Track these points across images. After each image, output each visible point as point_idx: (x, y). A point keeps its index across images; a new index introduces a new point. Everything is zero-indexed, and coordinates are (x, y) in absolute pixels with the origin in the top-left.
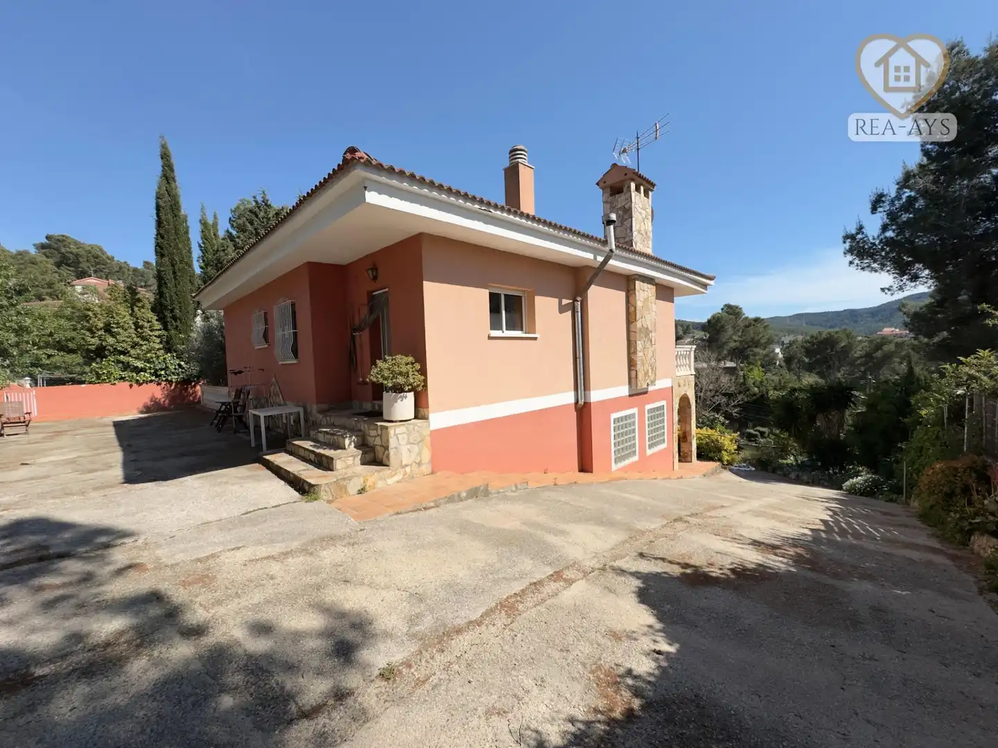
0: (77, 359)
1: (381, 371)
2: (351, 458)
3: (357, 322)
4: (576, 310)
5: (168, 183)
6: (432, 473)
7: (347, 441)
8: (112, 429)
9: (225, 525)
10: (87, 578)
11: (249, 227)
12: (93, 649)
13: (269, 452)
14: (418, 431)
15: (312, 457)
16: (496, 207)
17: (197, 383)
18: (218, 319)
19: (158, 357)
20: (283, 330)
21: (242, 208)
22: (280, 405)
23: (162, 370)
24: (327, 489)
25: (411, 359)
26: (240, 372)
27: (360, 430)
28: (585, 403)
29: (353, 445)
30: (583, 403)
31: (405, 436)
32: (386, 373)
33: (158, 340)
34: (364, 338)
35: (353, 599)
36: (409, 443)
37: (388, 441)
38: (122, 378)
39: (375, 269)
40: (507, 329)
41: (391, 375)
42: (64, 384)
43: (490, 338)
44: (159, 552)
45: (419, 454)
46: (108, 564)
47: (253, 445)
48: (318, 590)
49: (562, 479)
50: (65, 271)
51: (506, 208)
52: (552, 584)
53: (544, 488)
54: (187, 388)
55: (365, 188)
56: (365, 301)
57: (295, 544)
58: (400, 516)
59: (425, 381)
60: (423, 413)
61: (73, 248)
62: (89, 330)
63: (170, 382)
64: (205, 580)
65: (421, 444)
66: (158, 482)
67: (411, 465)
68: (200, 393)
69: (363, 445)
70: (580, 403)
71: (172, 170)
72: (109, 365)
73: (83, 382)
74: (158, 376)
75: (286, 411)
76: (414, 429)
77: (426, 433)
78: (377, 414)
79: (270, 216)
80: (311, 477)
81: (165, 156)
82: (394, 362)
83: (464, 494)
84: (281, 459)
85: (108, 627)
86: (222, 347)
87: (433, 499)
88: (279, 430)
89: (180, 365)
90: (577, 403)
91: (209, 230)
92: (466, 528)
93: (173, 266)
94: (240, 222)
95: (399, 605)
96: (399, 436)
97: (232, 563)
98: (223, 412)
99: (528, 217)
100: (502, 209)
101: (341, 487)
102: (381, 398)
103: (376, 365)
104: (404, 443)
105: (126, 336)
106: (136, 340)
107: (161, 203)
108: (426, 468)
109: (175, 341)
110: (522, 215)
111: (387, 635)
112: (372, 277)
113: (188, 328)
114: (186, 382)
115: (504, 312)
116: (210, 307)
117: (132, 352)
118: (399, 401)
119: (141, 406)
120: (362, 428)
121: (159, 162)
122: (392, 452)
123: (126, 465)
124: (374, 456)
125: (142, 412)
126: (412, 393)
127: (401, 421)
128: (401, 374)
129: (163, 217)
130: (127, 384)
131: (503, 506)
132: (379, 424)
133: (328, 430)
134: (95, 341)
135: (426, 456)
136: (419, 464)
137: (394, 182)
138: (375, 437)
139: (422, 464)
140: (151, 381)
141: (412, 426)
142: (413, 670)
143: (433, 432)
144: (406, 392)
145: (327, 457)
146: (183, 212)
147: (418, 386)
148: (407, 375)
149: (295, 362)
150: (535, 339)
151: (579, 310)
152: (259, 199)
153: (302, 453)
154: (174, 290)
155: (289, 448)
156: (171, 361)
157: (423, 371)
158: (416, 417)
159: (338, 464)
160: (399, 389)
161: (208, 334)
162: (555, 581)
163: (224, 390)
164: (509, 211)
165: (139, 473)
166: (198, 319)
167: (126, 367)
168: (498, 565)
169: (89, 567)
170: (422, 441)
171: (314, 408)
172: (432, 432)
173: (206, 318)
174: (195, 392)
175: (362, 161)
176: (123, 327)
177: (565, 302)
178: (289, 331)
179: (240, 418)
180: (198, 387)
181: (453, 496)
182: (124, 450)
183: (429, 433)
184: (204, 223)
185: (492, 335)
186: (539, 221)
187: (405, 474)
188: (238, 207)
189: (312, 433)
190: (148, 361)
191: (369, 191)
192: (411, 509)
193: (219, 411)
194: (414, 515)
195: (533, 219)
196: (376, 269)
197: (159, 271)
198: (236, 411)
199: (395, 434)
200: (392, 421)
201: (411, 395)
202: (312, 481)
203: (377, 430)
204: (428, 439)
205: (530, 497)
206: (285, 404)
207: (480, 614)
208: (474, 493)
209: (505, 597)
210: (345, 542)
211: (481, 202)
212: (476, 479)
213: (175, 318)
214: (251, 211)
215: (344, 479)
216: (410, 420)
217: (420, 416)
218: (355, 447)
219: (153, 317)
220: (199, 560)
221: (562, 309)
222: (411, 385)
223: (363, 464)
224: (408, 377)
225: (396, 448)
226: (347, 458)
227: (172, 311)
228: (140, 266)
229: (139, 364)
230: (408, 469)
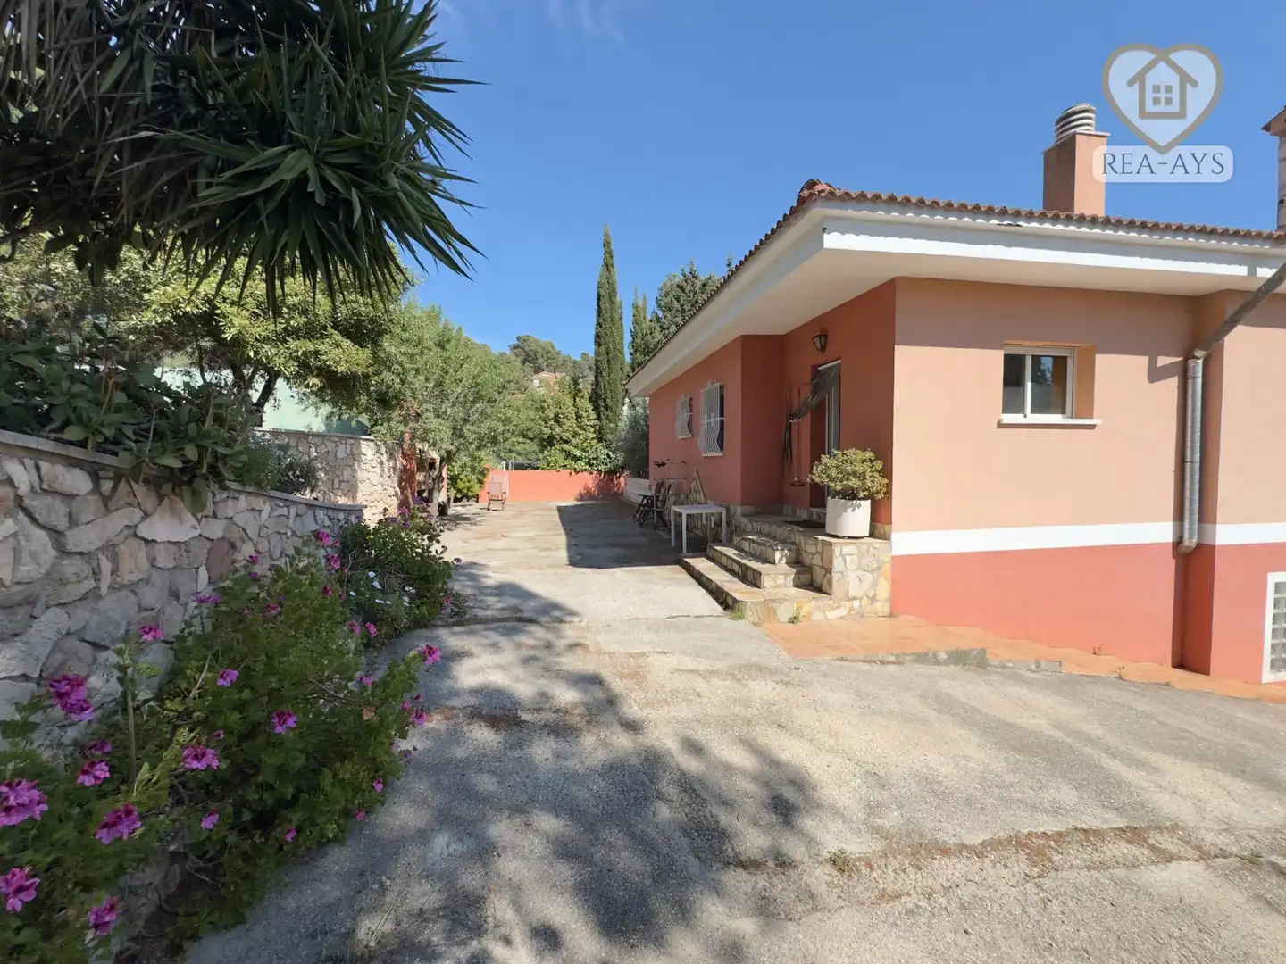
0: (533, 446)
1: (827, 469)
2: (783, 577)
3: (796, 406)
4: (1190, 374)
5: (608, 270)
6: (891, 615)
7: (778, 555)
8: (557, 513)
9: (653, 625)
10: (549, 646)
11: (676, 305)
12: (557, 711)
13: (690, 554)
14: (874, 556)
15: (736, 567)
16: (1030, 216)
17: (621, 475)
18: (644, 408)
19: (592, 446)
20: (709, 418)
21: (669, 284)
22: (700, 504)
23: (594, 459)
24: (754, 609)
25: (869, 455)
26: (663, 464)
27: (793, 543)
28: (1199, 545)
29: (784, 560)
30: (1194, 546)
31: (855, 558)
32: (834, 473)
33: (592, 430)
34: (803, 426)
35: (791, 751)
36: (859, 568)
37: (831, 562)
38: (565, 466)
39: (824, 335)
40: (1033, 412)
41: (841, 476)
42: (523, 469)
43: (1001, 425)
44: (599, 638)
45: (874, 585)
46: (563, 638)
47: (673, 545)
48: (749, 724)
49: (1133, 671)
50: (528, 368)
51: (1050, 214)
52: (1123, 845)
53: (1097, 679)
54: (612, 480)
55: (824, 230)
56: (808, 378)
57: (720, 665)
58: (845, 664)
59: (889, 485)
60: (882, 532)
61: (533, 346)
62: (544, 420)
63: (599, 472)
64: (637, 676)
65: (876, 573)
66: (594, 569)
67: (861, 599)
68: (623, 485)
69: (796, 562)
70: (1186, 543)
71: (611, 257)
72: (555, 454)
73: (537, 468)
74: (591, 465)
75: (708, 510)
76: (868, 551)
77: (887, 558)
78: (817, 526)
79: (697, 288)
80: (736, 591)
81: (606, 244)
82: (845, 458)
83: (943, 656)
84: (701, 564)
85: (567, 696)
86: (645, 437)
87: (895, 653)
88: (697, 532)
89: (608, 455)
90: (1178, 542)
91: (640, 314)
92: (946, 705)
93: (608, 354)
94: (667, 300)
95: (851, 780)
96: (847, 558)
97: (660, 667)
98: (644, 506)
99: (1094, 221)
100: (1042, 217)
101: (769, 608)
102: (824, 505)
103: (820, 461)
104: (854, 567)
105: (570, 424)
106: (577, 429)
107: (602, 293)
108: (883, 607)
109: (607, 430)
110: (1082, 220)
111: (837, 813)
112: (819, 346)
113: (617, 416)
114: (612, 473)
115: (1029, 385)
116: (636, 396)
117: (573, 441)
118: (849, 510)
119: (576, 493)
120: (797, 541)
121: (602, 250)
122: (835, 577)
123: (569, 547)
124: (812, 579)
125: (578, 500)
126: (869, 501)
127: (849, 538)
128: (854, 474)
129: (602, 306)
130: (568, 471)
131: (1014, 690)
132: (820, 538)
133: (754, 538)
134: (547, 431)
135: (884, 590)
136: (873, 599)
137: (865, 214)
138: (813, 554)
139: (877, 601)
140: (586, 470)
141: (865, 547)
142: (875, 875)
143: (895, 559)
144: (860, 499)
145: (754, 571)
146: (618, 298)
147: (878, 492)
148: (863, 476)
149: (720, 454)
150: (1092, 427)
151: (1200, 374)
152: (687, 272)
153: (724, 560)
154: (607, 378)
155: (709, 552)
156: (603, 451)
157: (887, 472)
158: (872, 535)
159: (767, 582)
160: (850, 495)
161: (634, 423)
162: (1129, 842)
163: (646, 482)
164: (1056, 219)
165: (579, 557)
166: (625, 408)
167: (568, 455)
168: (1009, 778)
169: (550, 636)
170: (878, 568)
171: (738, 510)
172: (893, 557)
173: (633, 407)
174: (619, 483)
175: (823, 194)
176: (566, 417)
177: (1163, 361)
178: (715, 419)
179: (660, 514)
180: (622, 479)
181: (926, 654)
182: (567, 534)
183: (889, 559)
184: (636, 307)
185: (1004, 422)
186: (1118, 224)
187: (852, 609)
188: (665, 285)
189: (736, 540)
190: (584, 450)
191: (829, 233)
192: (862, 658)
193: (640, 505)
194: (865, 667)
195: (1106, 222)
196: (826, 336)
197: (596, 361)
198: (657, 507)
199: (841, 554)
200: (837, 537)
201: (866, 504)
202: (737, 596)
203: (816, 545)
204: (888, 567)
205: (1066, 686)
206: (706, 503)
207: (980, 841)
208: (959, 658)
209: (1026, 831)
210: (777, 678)
211: (1003, 213)
212: (968, 637)
213: (606, 407)
214: (678, 286)
215: (772, 600)
216: (863, 538)
217: (877, 534)
218: (787, 563)
219: (589, 406)
220: (631, 655)
221: (1155, 375)
222: (868, 490)
223: (796, 586)
224: (864, 478)
225: (842, 573)
226: (778, 576)
227: (605, 400)
228: (579, 358)
229: (578, 453)
230: (856, 604)
